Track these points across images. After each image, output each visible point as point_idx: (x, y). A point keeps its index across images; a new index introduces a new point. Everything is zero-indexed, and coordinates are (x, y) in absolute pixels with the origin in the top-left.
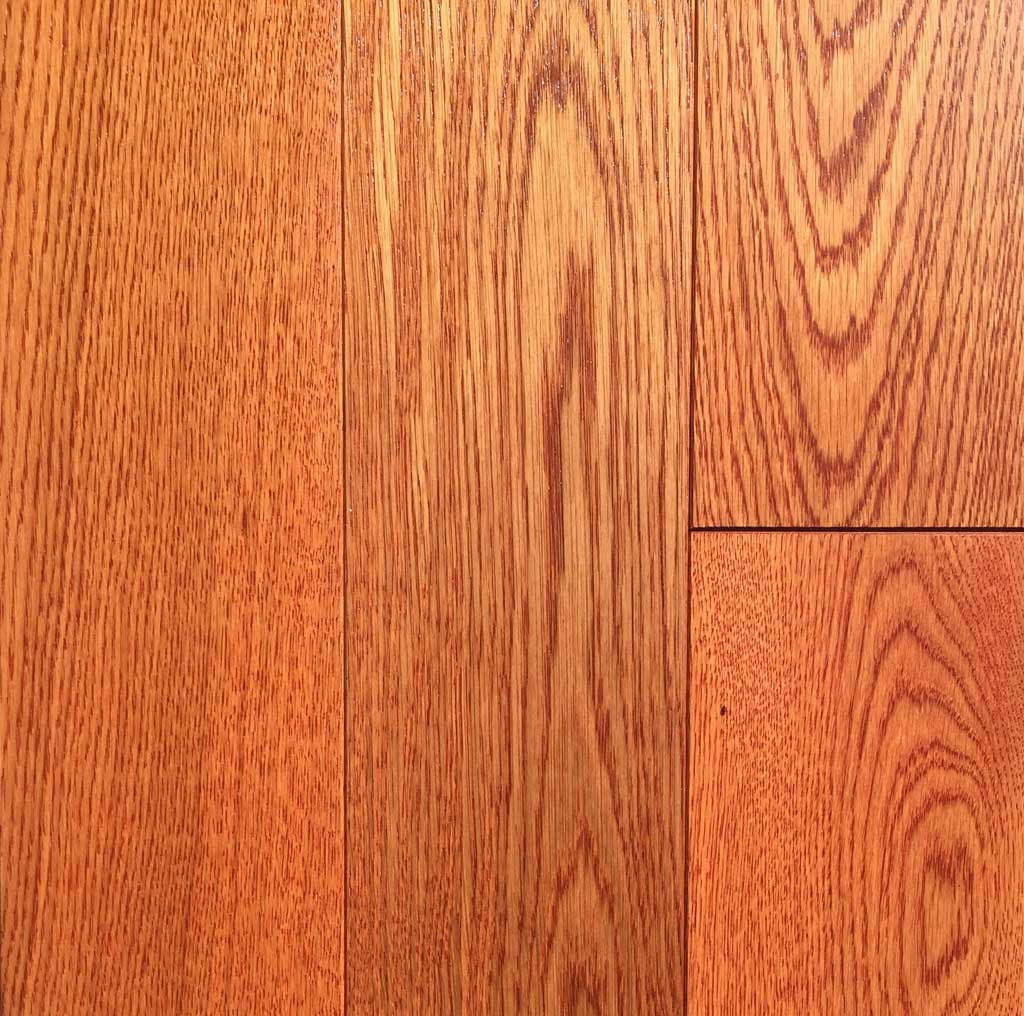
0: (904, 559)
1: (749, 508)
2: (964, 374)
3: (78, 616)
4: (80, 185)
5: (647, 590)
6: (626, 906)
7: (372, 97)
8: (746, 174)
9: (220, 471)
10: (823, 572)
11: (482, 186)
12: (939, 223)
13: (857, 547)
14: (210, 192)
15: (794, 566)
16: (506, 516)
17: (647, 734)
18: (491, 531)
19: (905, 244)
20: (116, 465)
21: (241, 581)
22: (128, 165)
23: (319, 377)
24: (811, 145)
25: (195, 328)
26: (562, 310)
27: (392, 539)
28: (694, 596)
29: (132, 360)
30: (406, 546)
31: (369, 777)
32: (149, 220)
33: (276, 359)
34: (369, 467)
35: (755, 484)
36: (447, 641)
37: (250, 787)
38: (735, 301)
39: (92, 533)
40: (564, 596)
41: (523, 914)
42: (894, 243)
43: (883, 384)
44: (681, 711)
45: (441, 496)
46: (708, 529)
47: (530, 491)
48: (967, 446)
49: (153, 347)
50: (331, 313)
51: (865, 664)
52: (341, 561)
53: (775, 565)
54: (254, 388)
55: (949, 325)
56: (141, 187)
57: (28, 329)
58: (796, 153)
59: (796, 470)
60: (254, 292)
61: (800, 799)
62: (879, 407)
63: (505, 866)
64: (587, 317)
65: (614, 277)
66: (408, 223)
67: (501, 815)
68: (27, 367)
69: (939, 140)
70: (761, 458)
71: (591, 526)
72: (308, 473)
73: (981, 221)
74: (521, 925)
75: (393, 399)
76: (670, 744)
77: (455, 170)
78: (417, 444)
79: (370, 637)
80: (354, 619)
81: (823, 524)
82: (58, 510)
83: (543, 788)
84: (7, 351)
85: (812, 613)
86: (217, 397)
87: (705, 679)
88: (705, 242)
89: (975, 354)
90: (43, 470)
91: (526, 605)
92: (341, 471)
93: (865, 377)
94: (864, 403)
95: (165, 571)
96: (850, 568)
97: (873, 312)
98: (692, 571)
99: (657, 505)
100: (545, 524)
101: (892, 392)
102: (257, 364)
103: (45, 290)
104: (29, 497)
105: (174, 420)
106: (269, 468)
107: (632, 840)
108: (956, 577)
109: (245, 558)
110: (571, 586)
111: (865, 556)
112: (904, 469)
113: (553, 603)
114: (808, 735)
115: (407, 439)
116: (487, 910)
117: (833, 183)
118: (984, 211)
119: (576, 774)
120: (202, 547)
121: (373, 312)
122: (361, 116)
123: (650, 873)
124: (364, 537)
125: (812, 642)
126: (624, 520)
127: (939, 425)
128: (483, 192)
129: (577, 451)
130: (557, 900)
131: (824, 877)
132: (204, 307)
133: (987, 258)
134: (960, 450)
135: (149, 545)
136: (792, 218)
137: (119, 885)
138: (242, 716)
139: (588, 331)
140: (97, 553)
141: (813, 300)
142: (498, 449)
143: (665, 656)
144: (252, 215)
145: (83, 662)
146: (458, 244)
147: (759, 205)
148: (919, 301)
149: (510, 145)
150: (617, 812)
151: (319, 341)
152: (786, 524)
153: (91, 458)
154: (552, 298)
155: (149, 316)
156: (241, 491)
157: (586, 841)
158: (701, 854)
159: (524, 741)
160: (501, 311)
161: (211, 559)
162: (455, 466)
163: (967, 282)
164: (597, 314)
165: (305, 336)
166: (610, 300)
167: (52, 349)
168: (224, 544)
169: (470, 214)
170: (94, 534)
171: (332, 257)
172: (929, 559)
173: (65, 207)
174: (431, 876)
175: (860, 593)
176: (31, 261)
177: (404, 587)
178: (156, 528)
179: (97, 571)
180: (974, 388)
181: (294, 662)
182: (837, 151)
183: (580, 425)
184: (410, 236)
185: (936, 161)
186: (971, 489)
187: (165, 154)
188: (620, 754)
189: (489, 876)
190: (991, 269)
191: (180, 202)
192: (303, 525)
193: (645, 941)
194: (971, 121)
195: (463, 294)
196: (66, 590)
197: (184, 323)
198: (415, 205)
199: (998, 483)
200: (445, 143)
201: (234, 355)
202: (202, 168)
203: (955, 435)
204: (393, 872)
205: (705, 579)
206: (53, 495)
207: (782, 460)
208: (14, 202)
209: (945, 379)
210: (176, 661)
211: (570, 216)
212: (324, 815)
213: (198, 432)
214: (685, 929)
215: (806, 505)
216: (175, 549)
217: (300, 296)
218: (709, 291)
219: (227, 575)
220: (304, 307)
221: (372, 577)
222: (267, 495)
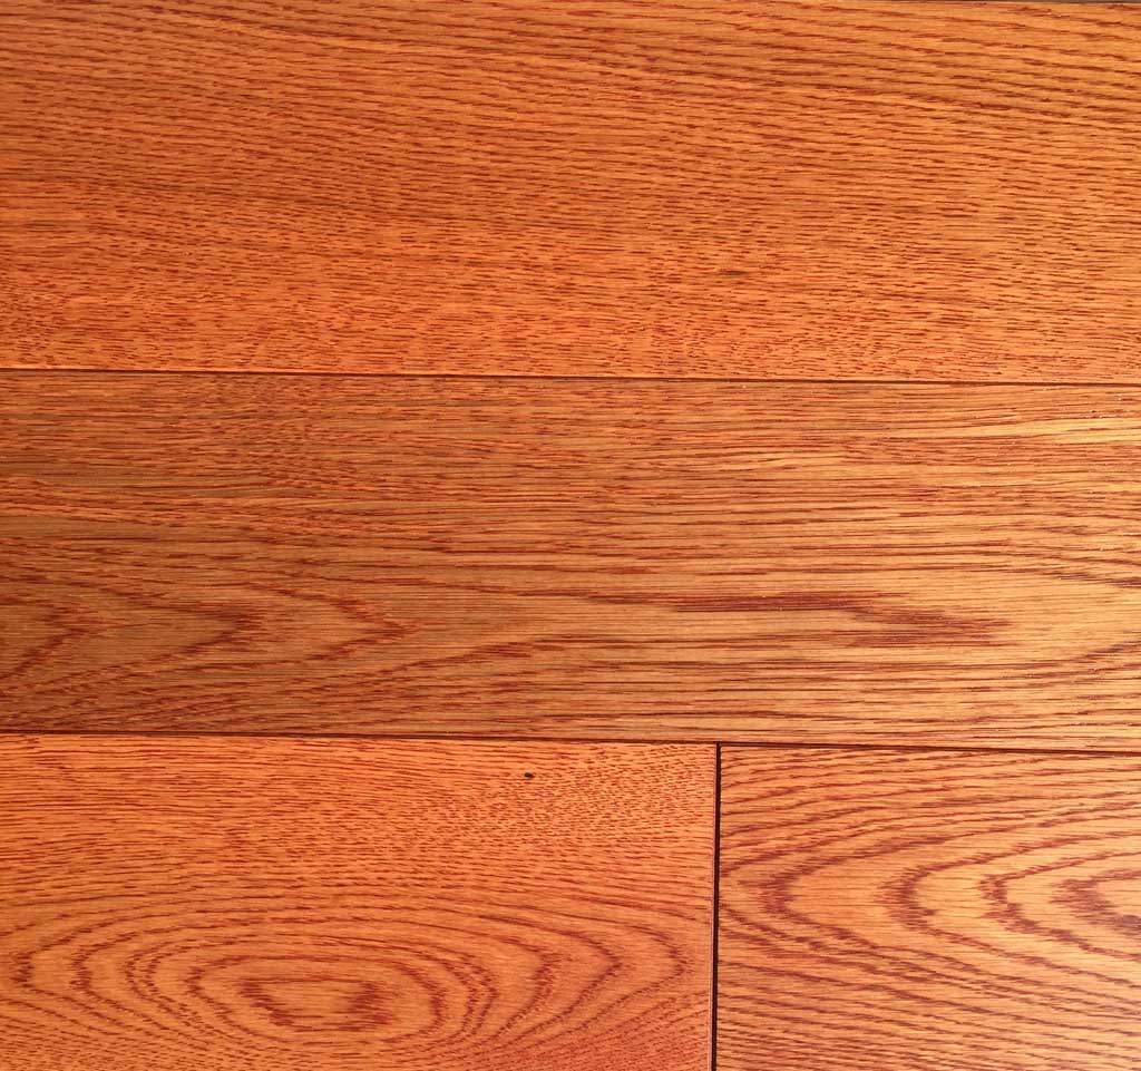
0: (685, 962)
1: (741, 804)
2: (873, 1025)
3: (636, 89)
4: (1095, 102)
5: (656, 698)
6: (324, 672)
8: (1082, 805)
9: (790, 248)
10: (673, 879)
11: (1078, 531)
12: (1028, 1001)
13: (698, 915)
14: (1082, 242)
15: (679, 850)
16: (735, 551)
17: (505, 696)
18: (720, 536)
19: (1007, 967)
20: (797, 134)
21: (670, 267)
22: (1114, 154)
23: (884, 356)
24: (1111, 871)
25: (938, 224)
26: (949, 613)
27: (712, 431)
28: (650, 747)
29: (907, 154)
30: (705, 446)
31: (461, 402)
32: (1055, 176)
33: (904, 310)
34: (790, 408)
35: (765, 811)
36: (605, 487)
37: (451, 274)
38: (954, 792)
39: (725, 106)
40: (652, 612)
41: (316, 564)
42: (1008, 955)
43: (865, 943)
44: (530, 732)
45: (758, 483)
46: (719, 762)
47: (761, 577)
48: (801, 1027)
49: (922, 177)
50: (952, 370)
51: (577, 922)
52: (691, 375)
53: (679, 831)
54: (875, 286)
55: (927, 1011)
56: (1089, 168)
57: (944, 41)
58: (1102, 857)
59: (779, 853)
60: (977, 289)
61: (437, 854)
62: (842, 938)
63: (367, 546)
64: (939, 639)
66: (1043, 453)
67: (419, 542)
68: (901, 40)
69: (1111, 1002)
70: (790, 817)
71: (724, 641)
72: (785, 342)
73: (1028, 1044)
74: (303, 562)
75: (861, 434)
76: (495, 720)
77: (1096, 504)
78: (811, 459)
79: (611, 405)
80: (629, 389)
81: (722, 880)
82: (750, 69)
83: (449, 587)
84: (921, 17)
85: (630, 868)
86: (867, 246)
87: (563, 758)
88: (1013, 762)
89: (893, 1036)
90: (792, 54)
91: (642, 571)
92: (786, 377)
93: (868, 924)
94: (843, 923)
95: (683, 186)
96: (678, 907)
97: (938, 933)
98: (675, 745)
99: (743, 709)
100: (726, 592)
101: (857, 952)
102: (899, 289)
103: (984, 61)
104: (766, 37)
105: (844, 199)
106: (791, 300)
107: (394, 679)
108: (666, 1015)
109: (695, 273)
110: (661, 619)
111: (689, 923)
112: (777, 964)
113: (642, 599)
114: (504, 863)
115: (817, 449)
116: (321, 526)
117: (1072, 894)
118: (1038, 1046)
119: (464, 621)
120: (707, 226)
121: (951, 414)
123: (358, 698)
124: (716, 400)
125: (601, 867)
126: (728, 675)
127: (823, 999)
128: (1073, 532)
129: (801, 626)
130: (331, 600)
131: (356, 878)
132: (961, 233)
133: (991, 1049)
134: (796, 1020)
135: (711, 169)
136: (1036, 851)
137: (346, 128)
138: (527, 265)
139: (924, 640)
140: (703, 112)
141: (953, 872)
142: (806, 545)
143: (587, 715)
144: (1057, 286)
145: (586, 93)
146: (1018, 506)
147: (1050, 818)
148: (948, 981)
149: (1120, 562)
150: (424, 664)
151: (923, 357)
152: (722, 842)
153: (804, 106)
154: (960, 603)
155: (954, 174)
156: (767, 270)
157: (394, 632)
158: (380, 751)
159: (499, 567)
160: (949, 549)
161: (695, 235)
162: (788, 499)
163: (967, 1029)
164: (942, 649)
165: (927, 341)
166: (956, 663)
167: (922, 66)
168: (710, 250)
169: (1050, 518)
170: (723, 108)
171: (1011, 372)
173: (1071, 85)
174: (355, 466)
175: (650, 918)
176: (1016, 47)
177: (663, 442)
178: (729, 176)
179: (685, 110)
180: (859, 1035)
181: (584, 323)
182: (1103, 899)
183: (829, 630)
184: (1029, 455)
185: (1091, 998)
186: (754, 1032)
187: (1124, 195)
188: (486, 668)
189: (356, 528)
190: (980, 1053)
191: (1073, 211)
192: (729, 336)
193: (287, 693)
194: (1130, 1034)
195: (969, 509)
196: (664, 76)
197: (946, 212)
198: (1061, 461)
200: (1125, 493)
201: (910, 265)
202: (1107, 234)
203: (812, 1015)
204: (361, 427)
205: (667, 759)
206: (766, 64)
207: (789, 839)
208: (1078, 29)
209: (868, 1006)
210: (585, 195)
211: (1044, 623)
212: (421, 352)
213: (829, 224)
214: (303, 734)
215: (743, 863)
216: (706, 197)
217: (970, 338)
218: (963, 766)
219: (678, 252)
220: (959, 341)
221: (674, 408)
222: (762, 298)
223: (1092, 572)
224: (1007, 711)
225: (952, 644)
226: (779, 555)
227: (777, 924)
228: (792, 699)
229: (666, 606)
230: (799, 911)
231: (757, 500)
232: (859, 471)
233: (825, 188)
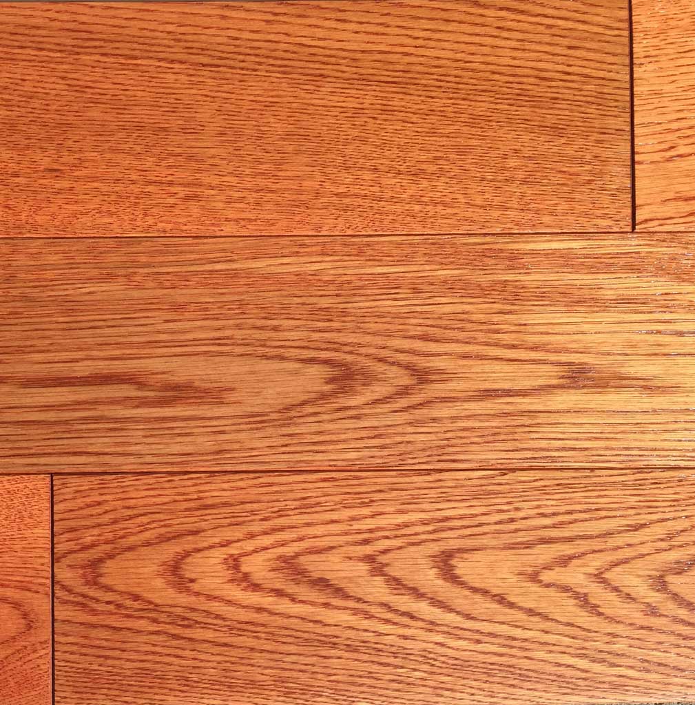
0: (32, 621)
1: (67, 514)
2: (158, 658)
4: (272, 62)
5: (10, 446)
7: (331, 255)
8: (287, 505)
9: (87, 154)
10: (23, 566)
11: (275, 329)
12: (257, 637)
13: (41, 589)
14: (269, 148)
15: (27, 546)
16: (59, 347)
18: (49, 338)
19: (243, 615)
20: (90, 84)
21: (13, 167)
22: (285, 93)
23: (150, 221)
24: (307, 549)
25: (180, 138)
26: (197, 384)
27: (42, 270)
28: (7, 478)
29: (159, 95)
30: (38, 280)
32: (251, 107)
33: (160, 192)
34: (91, 255)
35: (83, 518)
38: (205, 500)
39: (44, 67)
40: (6, 388)
42: (244, 607)
43: (151, 603)
45: (72, 304)
46: (52, 486)
47: (76, 364)
48: (110, 662)
49: (167, 109)
50: (193, 229)
52: (28, 235)
53: (28, 533)
54: (142, 177)
55: (192, 647)
56: (271, 102)
57: (178, 26)
58: (301, 539)
59: (93, 546)
60: (207, 178)
62: (136, 601)
64: (192, 401)
65: (218, 418)
66: (252, 279)
68: (152, 26)
69: (313, 636)
70: (99, 521)
71: (54, 406)
72: (87, 213)
73: (259, 666)
75: (136, 270)
77: (286, 311)
78: (106, 287)
81: (56, 565)
82: (59, 44)
84: (163, 12)
86: (135, 152)
88: (242, 479)
89: (171, 665)
90: (84, 35)
92: (89, 235)
93: (152, 590)
94: (136, 590)
95: (19, 116)
96: (26, 584)
97: (197, 594)
98: (24, 476)
99: (67, 451)
100: (54, 375)
101: (145, 609)
102: (158, 178)
103: (203, 38)
104: (67, 26)
105: (120, 123)
106: (89, 187)
108: (21, 658)
109: (28, 171)
110: (12, 393)
111: (35, 595)
112: (94, 620)
115: (109, 280)
117: (283, 564)
118: (266, 668)
120: (35, 141)
121: (193, 257)
122: (319, 248)
124: (44, 251)
126: (57, 428)
127: (124, 642)
128: (273, 329)
129: (103, 395)
132: (193, 143)
133: (235, 671)
134: (107, 657)
135: (36, 106)
136: (259, 537)
139: (183, 402)
140: (30, 71)
141: (206, 553)
142: (104, 342)
144: (254, 176)
146: (238, 313)
147: (267, 515)
148: (205, 626)
149: (303, 348)
151: (174, 221)
152: (56, 539)
153: (93, 67)
154: (203, 377)
155: (188, 107)
156: (74, 168)
160: (195, 343)
161: (28, 147)
162: (92, 313)
163: (219, 658)
164: (195, 407)
165: (177, 211)
166: (203, 416)
167: (165, 42)
168: (38, 156)
169: (258, 321)
170: (43, 69)
171: (228, 229)
172: (32, 639)
173: (257, 52)
175: (10, 592)
176: (222, 29)
177: (11, 278)
178: (48, 110)
179: (18, 70)
180: (147, 665)
182: (302, 568)
183: (121, 397)
184: (243, 281)
185: (299, 634)
186: (80, 666)
187: (293, 119)
190: (228, 674)
191: (262, 128)
192: (51, 210)
194: (325, 657)
195: (207, 317)
196: (5, 49)
197: (184, 131)
198: (264, 284)
199: (85, 684)
200: (303, 304)
201: (164, 163)
202: (285, 143)
203: (117, 653)
205: (18, 485)
206: (69, 42)
208: (260, 18)
209: (154, 645)
211: (258, 388)
213: (112, 139)
215: (69, 553)
216: (33, 123)
217: (203, 208)
218: (210, 483)
219: (17, 158)
220: (196, 210)
221: (17, 257)
222: (71, 186)
223: (286, 355)
224: (236, 446)
225: (199, 404)
226: (87, 349)
227: (92, 592)
228: (98, 444)
229: (15, 385)
230: (107, 583)
231: (72, 314)
232: (136, 294)
233: (107, 117)
